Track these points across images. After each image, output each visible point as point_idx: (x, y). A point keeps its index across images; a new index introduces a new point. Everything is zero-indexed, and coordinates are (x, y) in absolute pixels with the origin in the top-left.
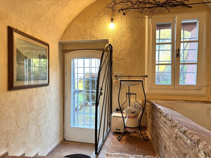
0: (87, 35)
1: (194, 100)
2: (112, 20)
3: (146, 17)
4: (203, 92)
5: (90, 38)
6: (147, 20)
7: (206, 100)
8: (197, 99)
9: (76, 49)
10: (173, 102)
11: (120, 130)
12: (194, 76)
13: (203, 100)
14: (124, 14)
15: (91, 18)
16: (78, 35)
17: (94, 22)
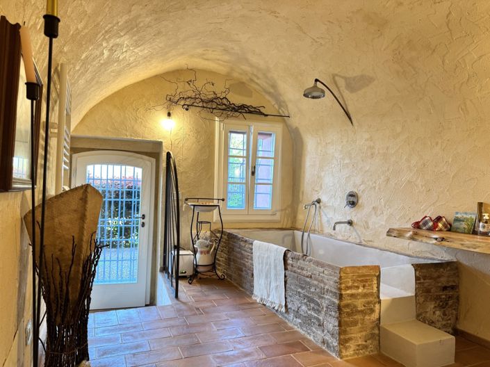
0: (126, 130)
1: (268, 227)
2: (169, 114)
3: (217, 119)
4: (277, 217)
5: (131, 135)
6: (217, 123)
7: (280, 227)
8: (271, 227)
9: (98, 148)
10: (248, 230)
11: (185, 272)
12: (269, 198)
13: (277, 227)
14: (187, 109)
15: (134, 105)
16: (109, 128)
17: (140, 112)
